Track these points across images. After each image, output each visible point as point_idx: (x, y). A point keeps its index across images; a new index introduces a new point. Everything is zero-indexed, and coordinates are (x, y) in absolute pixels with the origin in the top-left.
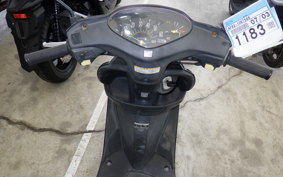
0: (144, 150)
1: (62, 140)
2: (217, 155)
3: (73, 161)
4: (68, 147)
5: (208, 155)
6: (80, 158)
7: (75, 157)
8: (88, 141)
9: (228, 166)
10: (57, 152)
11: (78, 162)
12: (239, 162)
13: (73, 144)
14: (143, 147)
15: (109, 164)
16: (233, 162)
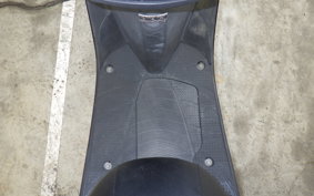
0: (163, 48)
1: (33, 19)
2: (273, 10)
3: (60, 50)
4: (46, 29)
5: (259, 12)
6: (68, 45)
7: (60, 45)
8: (72, 14)
9: (288, 27)
10: (32, 40)
11: (68, 51)
12: (305, 19)
13: (52, 23)
14: (161, 45)
15: (109, 70)
16: (296, 19)
